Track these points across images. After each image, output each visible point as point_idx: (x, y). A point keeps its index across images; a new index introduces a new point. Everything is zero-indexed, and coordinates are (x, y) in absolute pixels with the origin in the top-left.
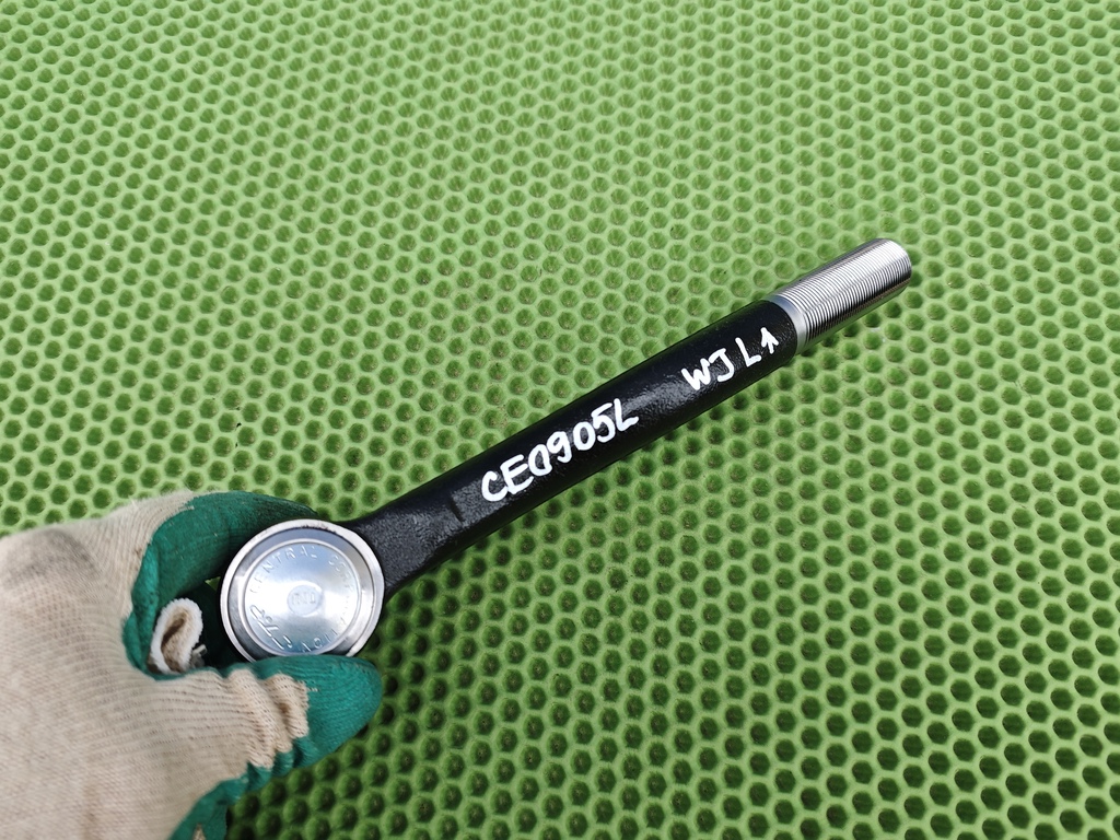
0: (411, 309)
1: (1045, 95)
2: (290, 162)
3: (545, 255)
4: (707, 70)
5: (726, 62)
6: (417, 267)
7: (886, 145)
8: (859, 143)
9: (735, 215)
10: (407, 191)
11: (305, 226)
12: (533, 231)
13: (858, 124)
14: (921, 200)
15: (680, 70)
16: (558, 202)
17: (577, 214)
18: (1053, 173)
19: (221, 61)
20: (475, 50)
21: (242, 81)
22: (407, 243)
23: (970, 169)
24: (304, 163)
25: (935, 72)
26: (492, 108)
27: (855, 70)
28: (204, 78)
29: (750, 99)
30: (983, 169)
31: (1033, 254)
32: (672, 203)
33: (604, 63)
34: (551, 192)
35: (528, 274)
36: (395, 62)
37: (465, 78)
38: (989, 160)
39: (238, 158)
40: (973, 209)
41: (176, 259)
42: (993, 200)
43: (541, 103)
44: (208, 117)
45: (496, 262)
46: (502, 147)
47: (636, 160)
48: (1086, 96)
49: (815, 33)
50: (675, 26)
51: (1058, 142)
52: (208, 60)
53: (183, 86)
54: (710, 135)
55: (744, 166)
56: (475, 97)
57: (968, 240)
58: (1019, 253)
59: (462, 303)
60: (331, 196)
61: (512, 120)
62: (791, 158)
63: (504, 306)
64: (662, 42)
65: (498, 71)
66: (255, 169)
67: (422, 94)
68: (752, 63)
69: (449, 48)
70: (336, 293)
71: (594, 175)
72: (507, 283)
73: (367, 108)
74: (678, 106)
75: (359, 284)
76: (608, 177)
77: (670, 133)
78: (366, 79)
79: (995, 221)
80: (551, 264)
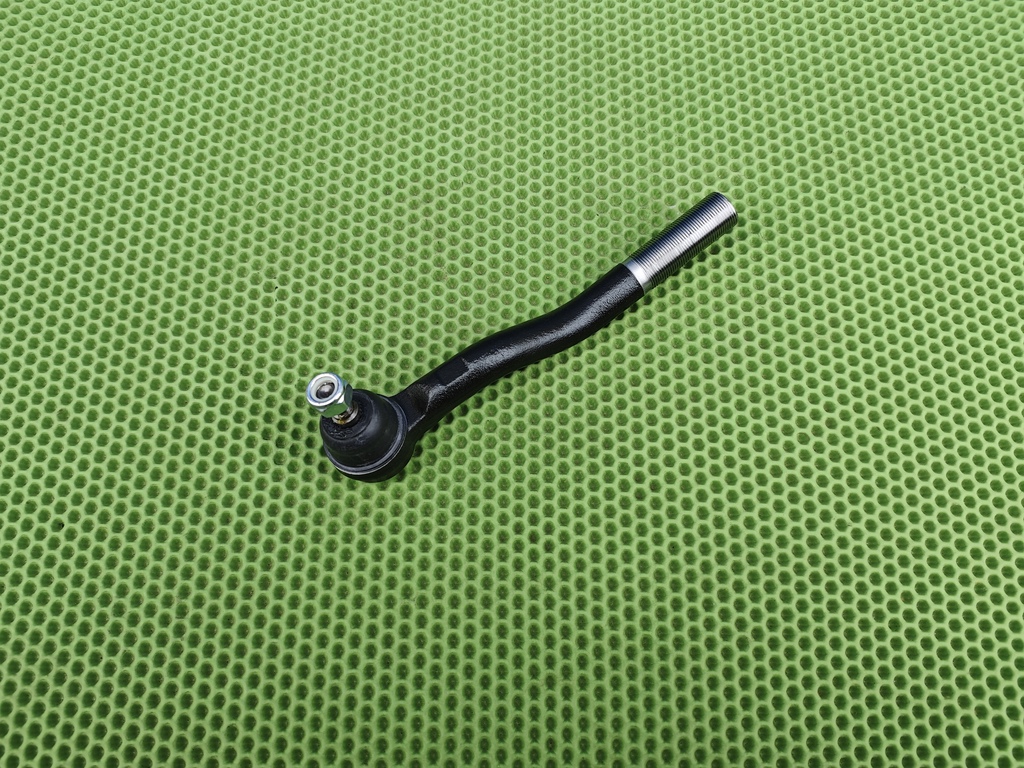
0: (382, 211)
1: (777, 56)
2: (294, 121)
3: (464, 173)
4: (562, 50)
5: (574, 44)
6: (383, 184)
7: (678, 92)
8: (660, 91)
9: (583, 142)
10: (373, 137)
11: (308, 161)
12: (456, 158)
13: (659, 80)
14: (700, 124)
15: (544, 51)
16: (471, 139)
17: (484, 146)
18: (783, 104)
19: (241, 55)
20: (410, 43)
21: (257, 68)
22: (376, 170)
23: (731, 104)
24: (303, 121)
25: (708, 44)
26: (424, 80)
27: (657, 44)
28: (230, 67)
29: (590, 67)
30: (739, 104)
31: (770, 155)
32: (543, 137)
33: (495, 48)
34: (466, 133)
35: (455, 185)
36: (358, 52)
37: (405, 61)
38: (743, 98)
39: (259, 119)
40: (733, 129)
41: (224, 186)
42: (746, 123)
43: (456, 76)
44: (236, 93)
45: (433, 178)
46: (432, 106)
47: (519, 110)
48: (802, 56)
49: (631, 22)
50: (540, 21)
51: (785, 85)
52: (232, 55)
53: (216, 73)
54: (565, 92)
55: (588, 110)
56: (412, 74)
57: (730, 149)
58: (762, 155)
59: (414, 205)
60: (324, 141)
61: (437, 87)
62: (617, 104)
63: (441, 206)
64: (532, 33)
65: (426, 56)
66: (271, 126)
67: (377, 73)
68: (591, 43)
69: (393, 42)
70: (332, 203)
71: (493, 121)
72: (442, 192)
73: (342, 83)
74: (544, 74)
75: (346, 196)
76: (501, 122)
77: (540, 92)
78: (340, 64)
79: (747, 135)
80: (469, 179)
